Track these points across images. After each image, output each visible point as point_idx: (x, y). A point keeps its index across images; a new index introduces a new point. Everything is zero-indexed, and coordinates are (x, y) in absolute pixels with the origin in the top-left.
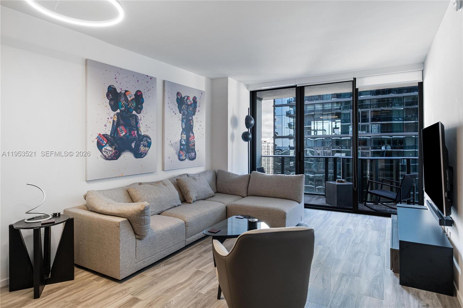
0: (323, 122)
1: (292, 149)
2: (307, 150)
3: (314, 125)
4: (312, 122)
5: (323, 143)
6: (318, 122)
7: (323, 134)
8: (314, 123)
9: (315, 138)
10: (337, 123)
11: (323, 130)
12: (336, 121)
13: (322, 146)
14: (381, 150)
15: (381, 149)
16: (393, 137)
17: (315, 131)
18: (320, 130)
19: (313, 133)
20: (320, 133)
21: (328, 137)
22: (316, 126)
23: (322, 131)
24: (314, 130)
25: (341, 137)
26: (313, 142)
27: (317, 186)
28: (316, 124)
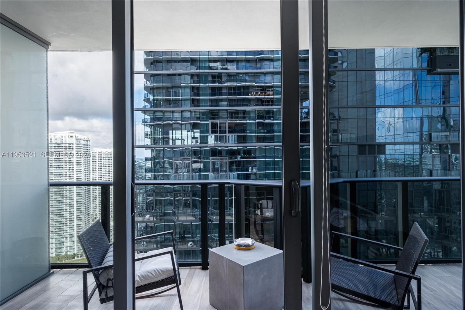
0: (182, 132)
1: (149, 159)
2: (165, 161)
3: (173, 134)
4: (170, 131)
5: (182, 153)
6: (176, 131)
7: (182, 144)
8: (173, 132)
9: (173, 148)
10: (195, 133)
11: (182, 139)
12: (194, 131)
13: (181, 157)
14: (237, 160)
15: (236, 158)
16: (248, 148)
17: (174, 140)
18: (179, 139)
19: (171, 142)
20: (178, 143)
21: (187, 147)
22: (174, 135)
23: (181, 141)
24: (172, 139)
25: (200, 148)
26: (172, 153)
27: (176, 198)
28: (174, 133)
